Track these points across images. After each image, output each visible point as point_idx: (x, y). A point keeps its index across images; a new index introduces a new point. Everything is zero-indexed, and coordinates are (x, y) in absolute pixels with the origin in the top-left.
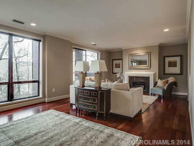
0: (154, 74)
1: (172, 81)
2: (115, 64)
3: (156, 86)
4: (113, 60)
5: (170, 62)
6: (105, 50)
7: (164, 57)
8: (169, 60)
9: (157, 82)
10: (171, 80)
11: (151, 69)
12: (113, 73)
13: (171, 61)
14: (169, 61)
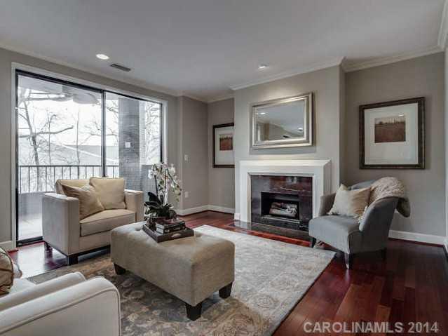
0: (325, 167)
1: (388, 194)
2: (221, 140)
3: (330, 213)
4: (215, 127)
5: (381, 123)
6: (183, 97)
7: (362, 109)
8: (376, 119)
9: (334, 195)
10: (385, 188)
11: (315, 152)
12: (215, 166)
13: (384, 122)
14: (378, 122)
